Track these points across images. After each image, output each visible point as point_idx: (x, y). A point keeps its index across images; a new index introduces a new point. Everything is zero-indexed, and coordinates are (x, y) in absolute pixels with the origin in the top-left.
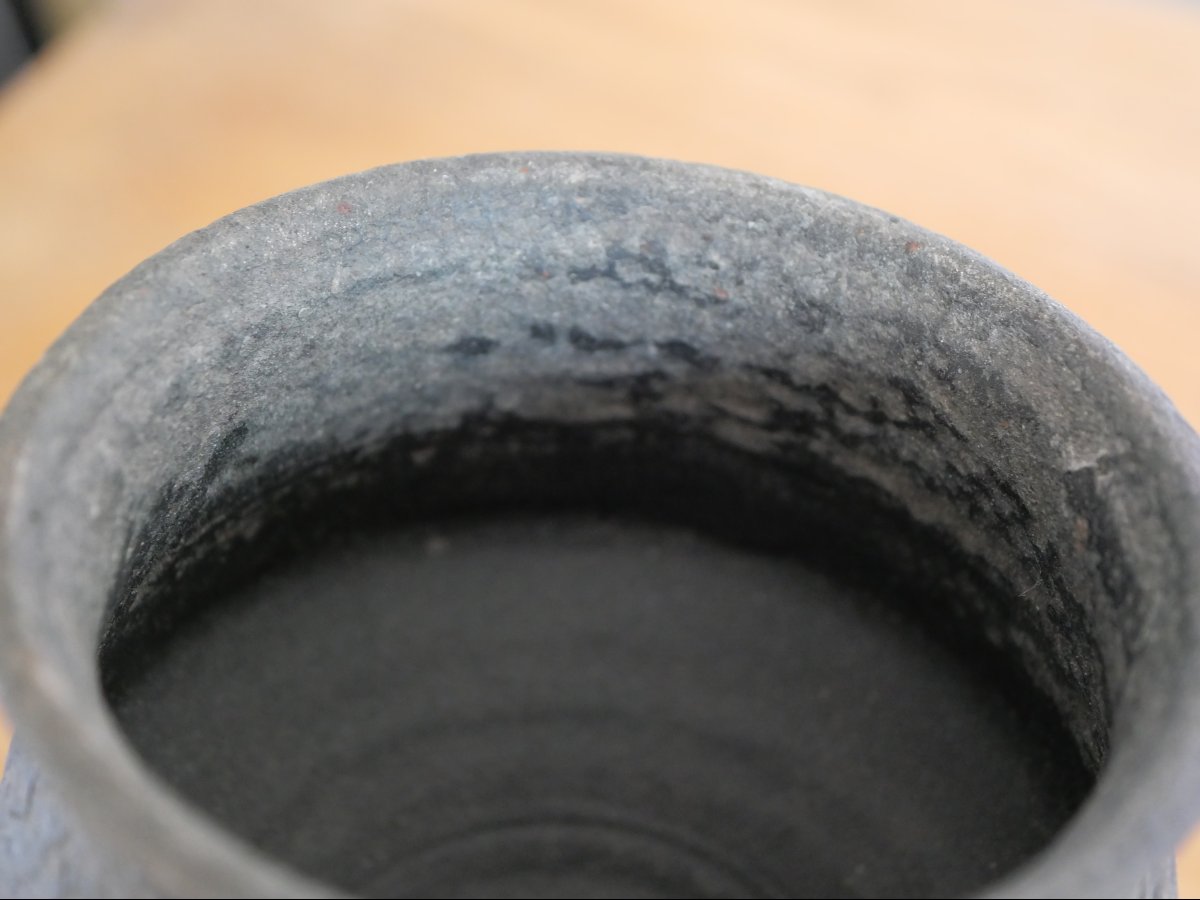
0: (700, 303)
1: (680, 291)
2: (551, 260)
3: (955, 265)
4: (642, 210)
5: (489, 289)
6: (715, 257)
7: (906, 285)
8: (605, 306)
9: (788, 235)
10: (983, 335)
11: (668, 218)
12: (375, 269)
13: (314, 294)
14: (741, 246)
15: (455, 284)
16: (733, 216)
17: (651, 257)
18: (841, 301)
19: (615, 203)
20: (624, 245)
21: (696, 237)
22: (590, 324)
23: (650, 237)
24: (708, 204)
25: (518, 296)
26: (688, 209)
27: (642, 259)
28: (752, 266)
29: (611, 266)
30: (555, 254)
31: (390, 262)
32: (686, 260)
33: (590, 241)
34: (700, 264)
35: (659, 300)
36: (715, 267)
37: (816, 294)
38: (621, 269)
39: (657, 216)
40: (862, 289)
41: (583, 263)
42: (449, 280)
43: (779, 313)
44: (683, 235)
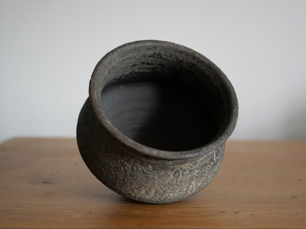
0: (165, 60)
1: (162, 58)
2: (146, 55)
3: (199, 57)
4: (158, 48)
5: (138, 59)
6: (167, 54)
7: (193, 59)
8: (152, 60)
9: (177, 52)
10: (203, 66)
11: (162, 49)
12: (125, 58)
13: (118, 63)
14: (171, 53)
15: (134, 59)
16: (170, 49)
17: (159, 54)
18: (184, 60)
19: (155, 48)
20: (156, 53)
21: (165, 52)
22: (149, 62)
23: (159, 52)
24: (167, 47)
25: (141, 59)
26: (164, 48)
27: (158, 55)
28: (172, 55)
29: (154, 55)
30: (147, 54)
31: (126, 57)
32: (164, 55)
33: (151, 52)
34: (165, 55)
35: (159, 59)
36: (167, 55)
37: (181, 59)
38: (155, 56)
39: (160, 49)
40: (187, 59)
41: (150, 55)
42: (133, 58)
43: (176, 61)
44: (163, 51)
